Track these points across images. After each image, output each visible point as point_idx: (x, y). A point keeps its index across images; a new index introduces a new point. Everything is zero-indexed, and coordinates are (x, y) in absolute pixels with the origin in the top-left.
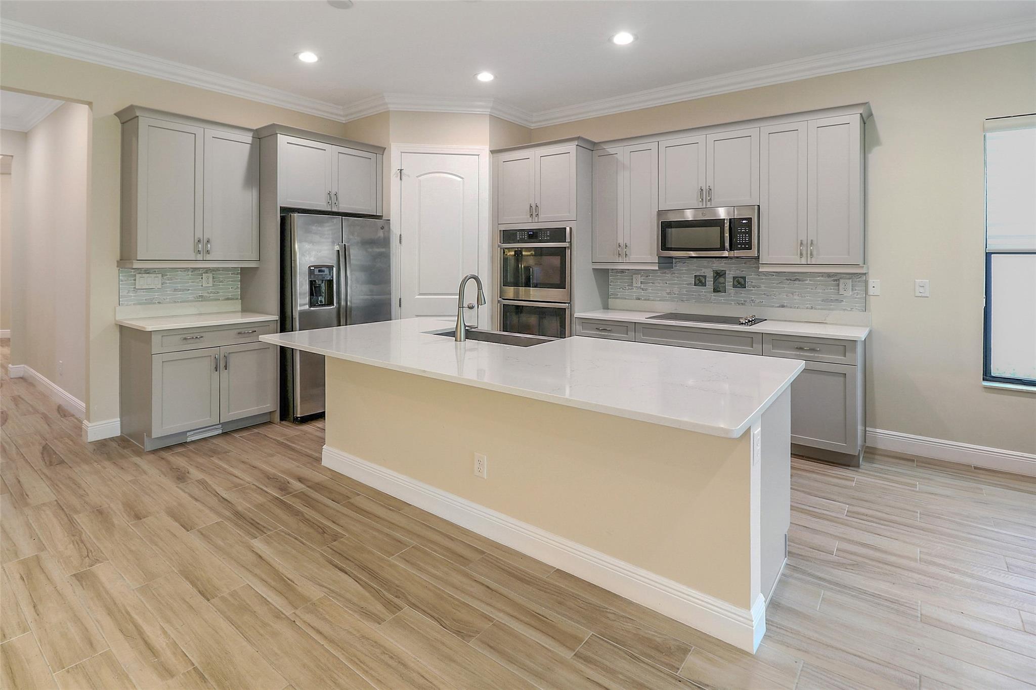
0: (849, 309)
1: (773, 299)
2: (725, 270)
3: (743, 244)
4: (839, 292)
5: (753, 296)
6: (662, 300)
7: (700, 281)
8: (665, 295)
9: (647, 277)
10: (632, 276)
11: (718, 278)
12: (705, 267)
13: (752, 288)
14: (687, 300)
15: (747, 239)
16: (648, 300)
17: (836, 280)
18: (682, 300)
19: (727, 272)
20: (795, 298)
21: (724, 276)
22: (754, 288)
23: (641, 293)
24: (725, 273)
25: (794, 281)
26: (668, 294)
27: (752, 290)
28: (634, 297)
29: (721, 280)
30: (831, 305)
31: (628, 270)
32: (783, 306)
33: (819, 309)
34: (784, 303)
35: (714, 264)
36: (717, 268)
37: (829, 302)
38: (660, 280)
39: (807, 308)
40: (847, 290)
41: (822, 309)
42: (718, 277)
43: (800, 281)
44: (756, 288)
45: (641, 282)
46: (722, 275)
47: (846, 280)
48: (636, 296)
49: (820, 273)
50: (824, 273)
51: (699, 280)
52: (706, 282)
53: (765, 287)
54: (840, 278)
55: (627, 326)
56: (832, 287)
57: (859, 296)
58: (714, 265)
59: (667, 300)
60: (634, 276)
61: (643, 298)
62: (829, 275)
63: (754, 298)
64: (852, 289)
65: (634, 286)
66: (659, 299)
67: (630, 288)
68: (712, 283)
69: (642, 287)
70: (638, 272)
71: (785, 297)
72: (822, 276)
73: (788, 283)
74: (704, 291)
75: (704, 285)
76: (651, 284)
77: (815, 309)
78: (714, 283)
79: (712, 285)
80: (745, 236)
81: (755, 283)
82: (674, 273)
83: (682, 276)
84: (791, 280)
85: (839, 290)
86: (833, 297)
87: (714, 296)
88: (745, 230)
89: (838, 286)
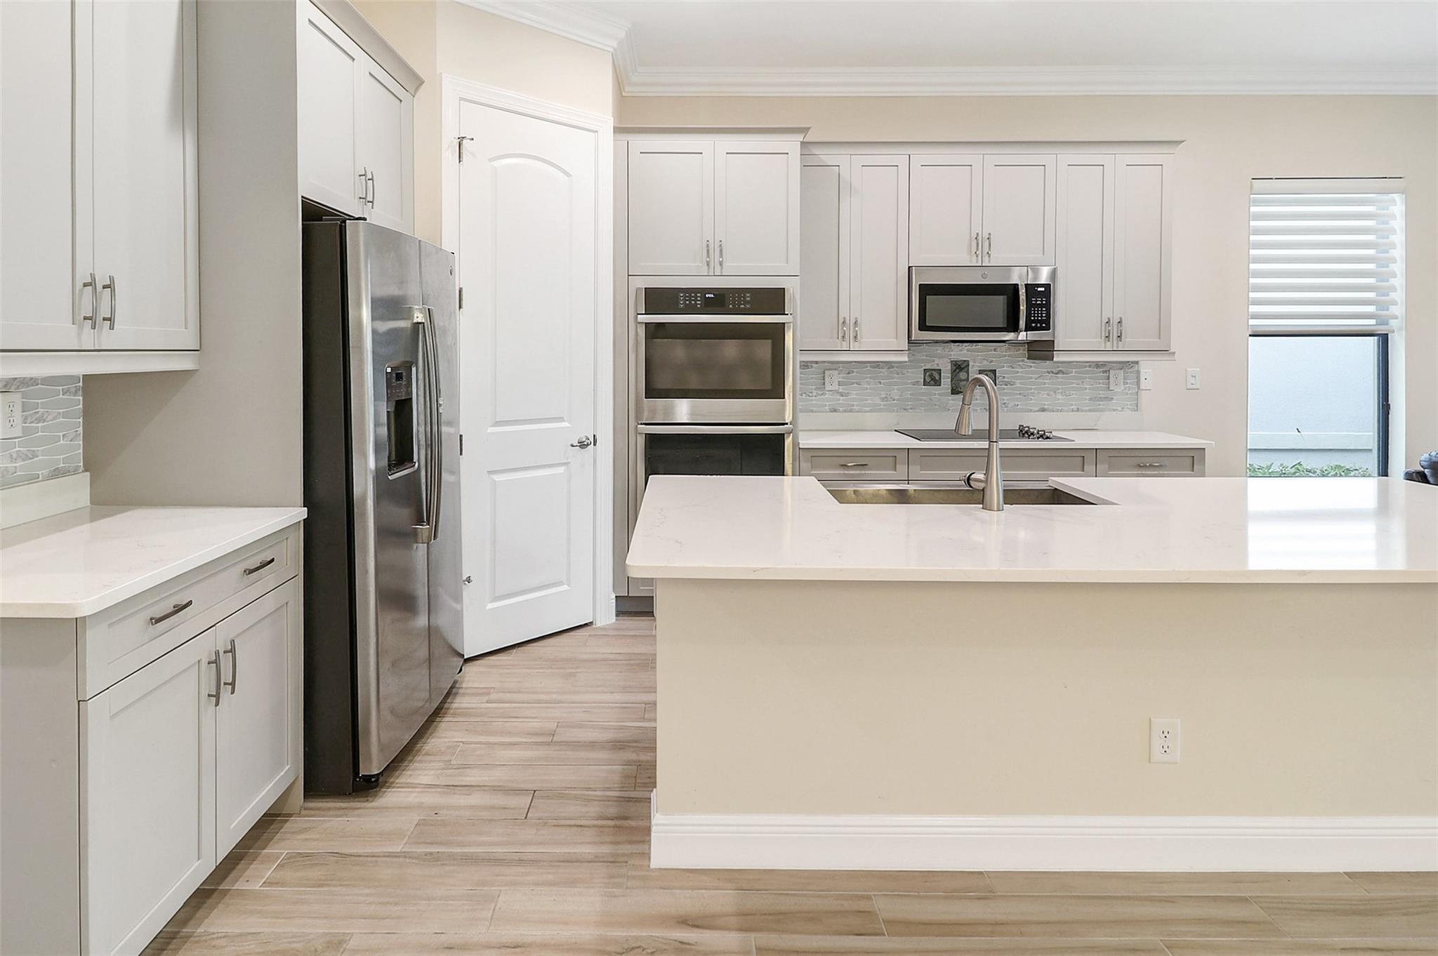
0: (1120, 409)
1: (1031, 400)
2: (968, 361)
3: (1038, 321)
4: (1109, 388)
5: (1005, 398)
6: (875, 409)
7: (932, 378)
8: (878, 401)
9: (849, 373)
10: (824, 373)
11: (958, 373)
12: (941, 357)
13: (1004, 386)
14: (911, 408)
15: (1044, 315)
16: (851, 411)
17: (1106, 371)
18: (905, 409)
19: (970, 364)
20: (1058, 397)
21: (965, 370)
22: (1007, 385)
23: (839, 400)
24: (968, 365)
25: (1057, 374)
26: (883, 399)
27: (1004, 389)
28: (827, 408)
29: (963, 375)
30: (1100, 405)
31: (817, 362)
32: (1043, 410)
33: (1086, 411)
34: (1045, 405)
35: (952, 351)
36: (954, 358)
37: (1098, 401)
38: (870, 378)
39: (1073, 411)
40: (1118, 384)
41: (1090, 411)
42: (958, 371)
43: (1063, 373)
44: (1009, 386)
45: (839, 382)
46: (963, 368)
47: (1117, 371)
48: (829, 405)
49: (1087, 362)
50: (1093, 362)
51: (931, 376)
52: (940, 379)
53: (1021, 383)
54: (1110, 368)
55: (895, 457)
56: (1101, 381)
57: (1130, 391)
58: (952, 353)
59: (880, 411)
60: (827, 373)
61: (841, 409)
62: (1098, 365)
63: (1007, 400)
64: (1124, 382)
65: (827, 389)
66: (868, 409)
67: (819, 392)
68: (950, 380)
69: (841, 391)
70: (835, 365)
71: (1045, 396)
72: (1090, 366)
73: (1048, 377)
74: (937, 392)
75: (937, 382)
76: (855, 385)
77: (1082, 411)
78: (952, 381)
79: (950, 383)
80: (1042, 310)
81: (1008, 378)
82: (893, 367)
83: (905, 371)
84: (1053, 373)
85: (1109, 384)
86: (1102, 394)
87: (952, 400)
88: (1042, 301)
89: (1109, 379)
